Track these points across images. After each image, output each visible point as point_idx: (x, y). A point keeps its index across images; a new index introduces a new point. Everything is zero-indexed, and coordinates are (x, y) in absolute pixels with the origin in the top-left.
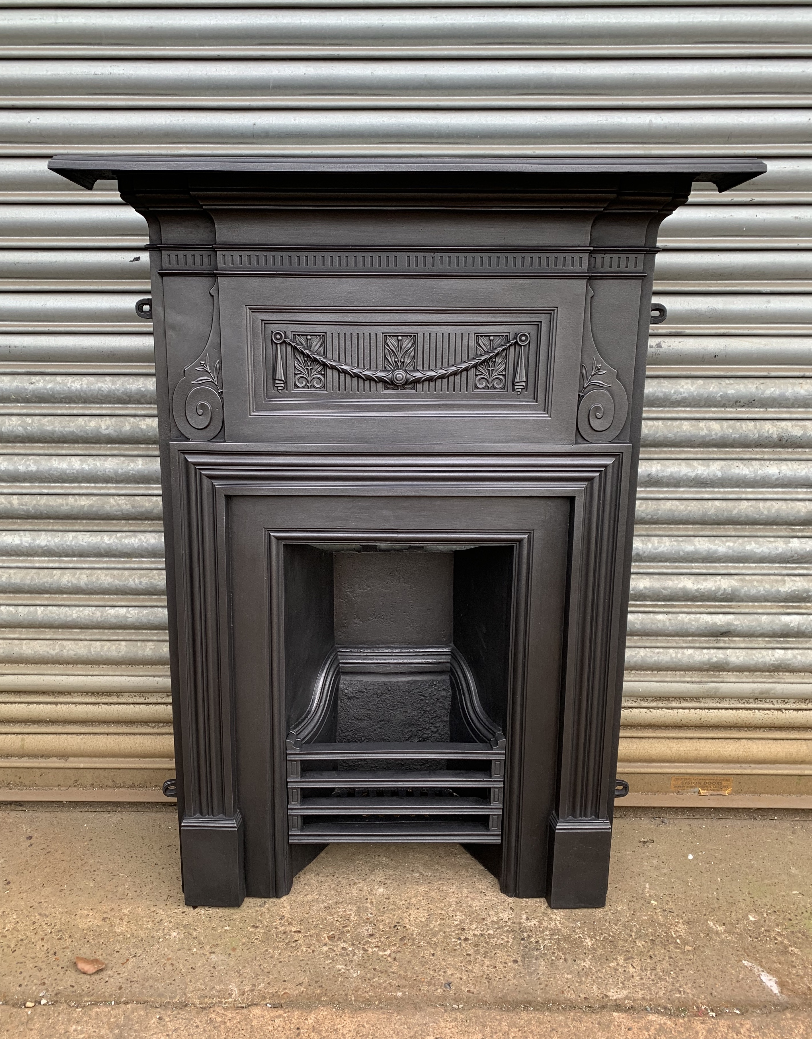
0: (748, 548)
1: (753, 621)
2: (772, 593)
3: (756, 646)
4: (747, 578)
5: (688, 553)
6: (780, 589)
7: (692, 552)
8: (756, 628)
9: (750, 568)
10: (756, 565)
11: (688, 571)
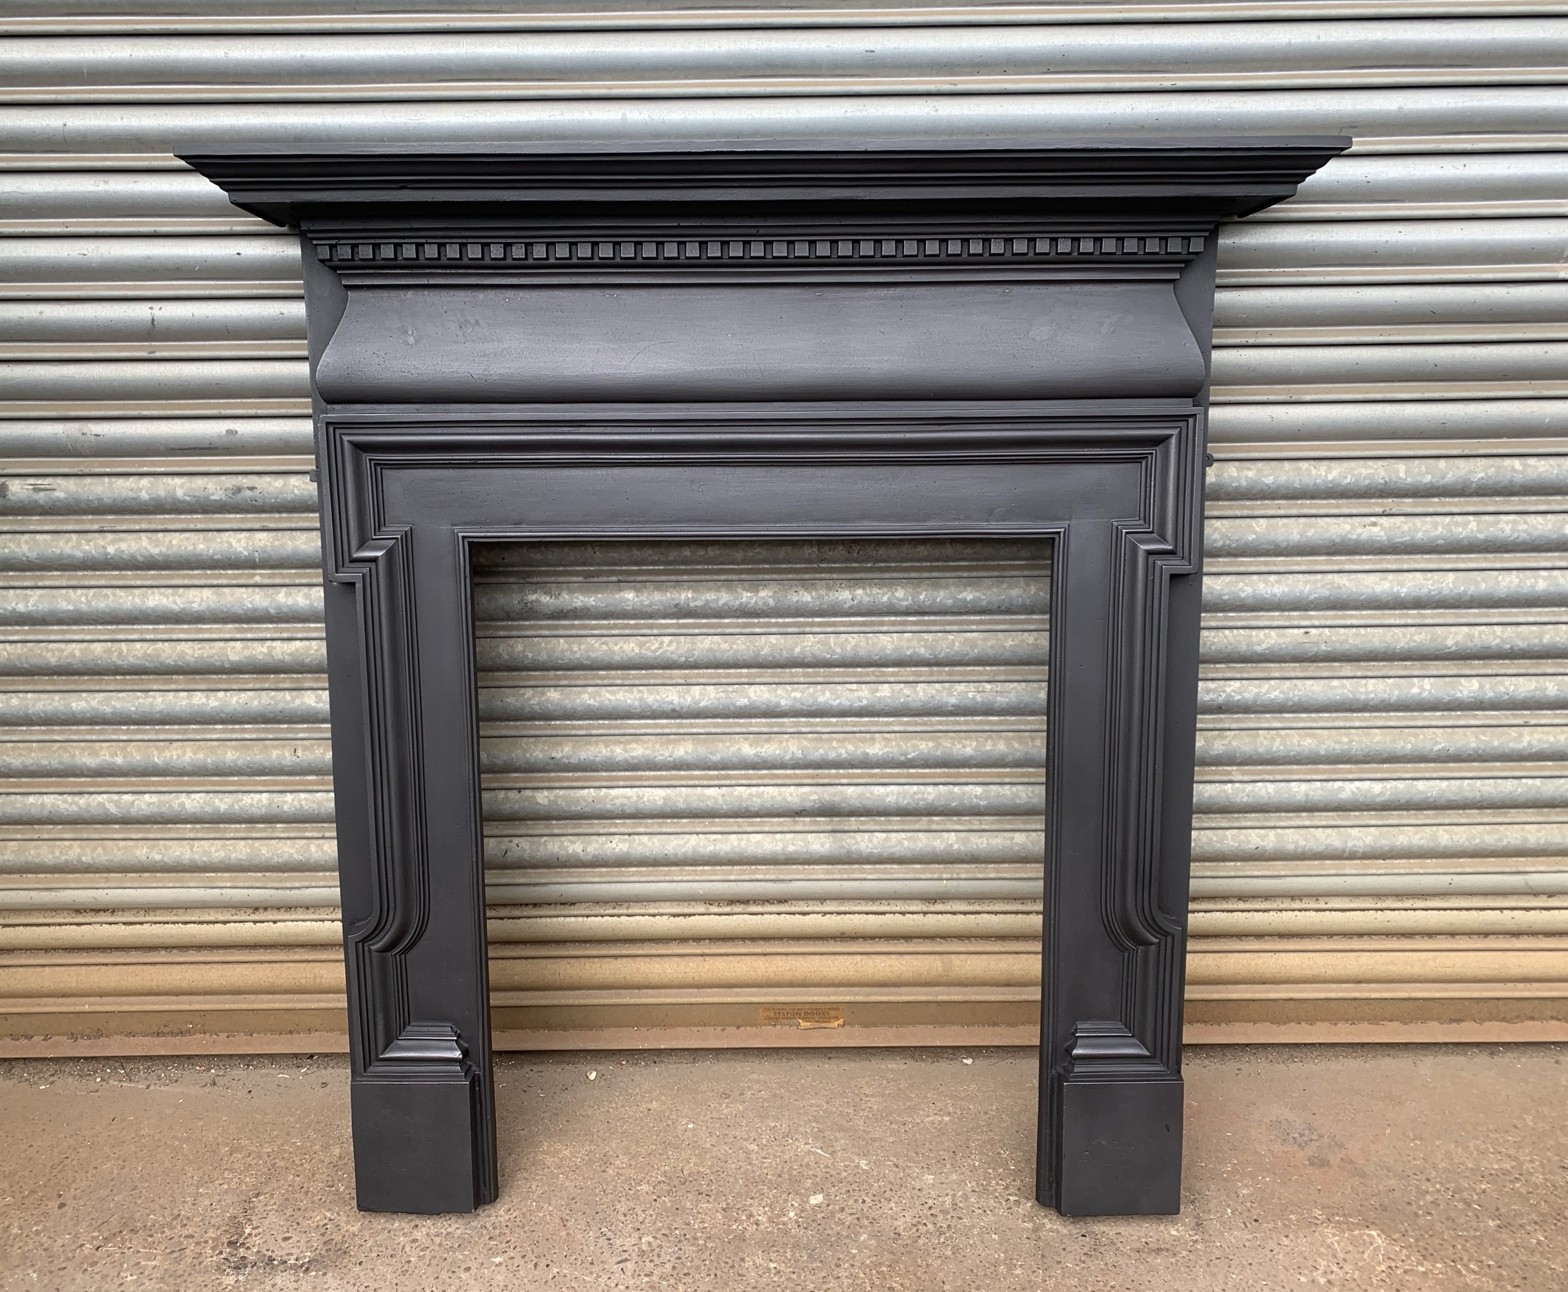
0: (821, 699)
1: (836, 795)
2: (858, 757)
3: (847, 829)
4: (825, 737)
5: (741, 708)
6: (868, 751)
7: (746, 706)
8: (840, 804)
9: (829, 724)
10: (838, 719)
11: (744, 730)
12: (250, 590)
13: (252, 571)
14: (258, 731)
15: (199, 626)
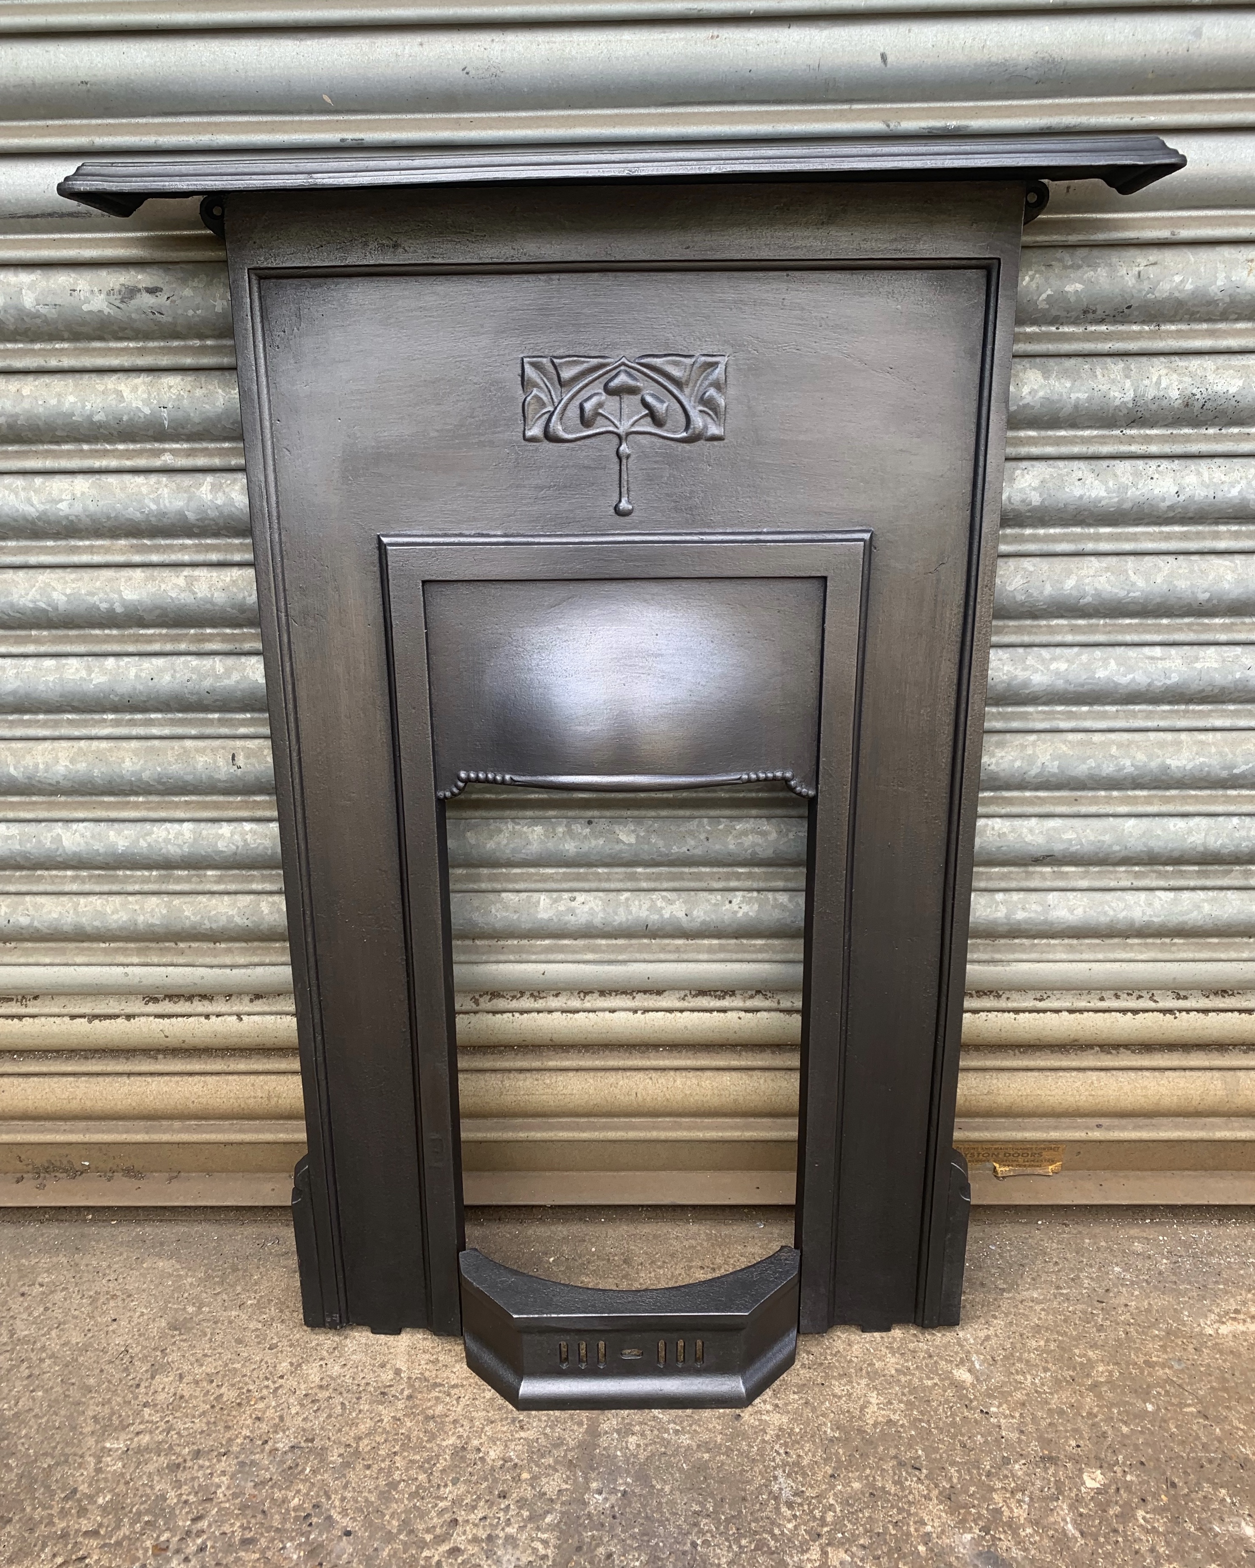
1: (1105, 831)
2: (1151, 771)
3: (1113, 884)
4: (1097, 737)
6: (1168, 761)
8: (1110, 846)
9: (1104, 716)
10: (1119, 708)
12: (153, 479)
13: (157, 445)
14: (173, 723)
15: (73, 542)
